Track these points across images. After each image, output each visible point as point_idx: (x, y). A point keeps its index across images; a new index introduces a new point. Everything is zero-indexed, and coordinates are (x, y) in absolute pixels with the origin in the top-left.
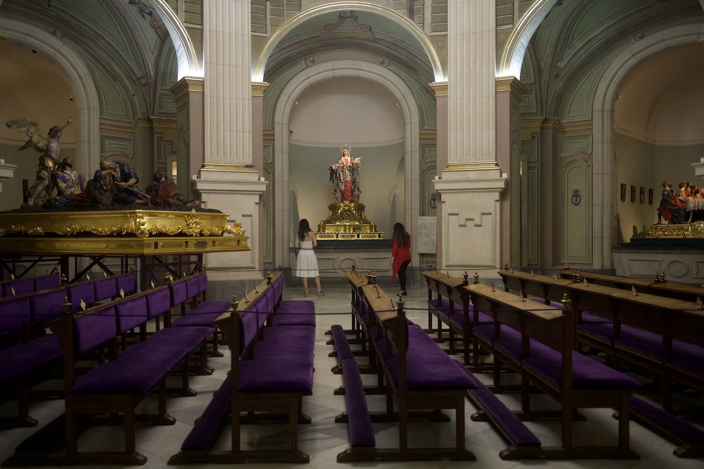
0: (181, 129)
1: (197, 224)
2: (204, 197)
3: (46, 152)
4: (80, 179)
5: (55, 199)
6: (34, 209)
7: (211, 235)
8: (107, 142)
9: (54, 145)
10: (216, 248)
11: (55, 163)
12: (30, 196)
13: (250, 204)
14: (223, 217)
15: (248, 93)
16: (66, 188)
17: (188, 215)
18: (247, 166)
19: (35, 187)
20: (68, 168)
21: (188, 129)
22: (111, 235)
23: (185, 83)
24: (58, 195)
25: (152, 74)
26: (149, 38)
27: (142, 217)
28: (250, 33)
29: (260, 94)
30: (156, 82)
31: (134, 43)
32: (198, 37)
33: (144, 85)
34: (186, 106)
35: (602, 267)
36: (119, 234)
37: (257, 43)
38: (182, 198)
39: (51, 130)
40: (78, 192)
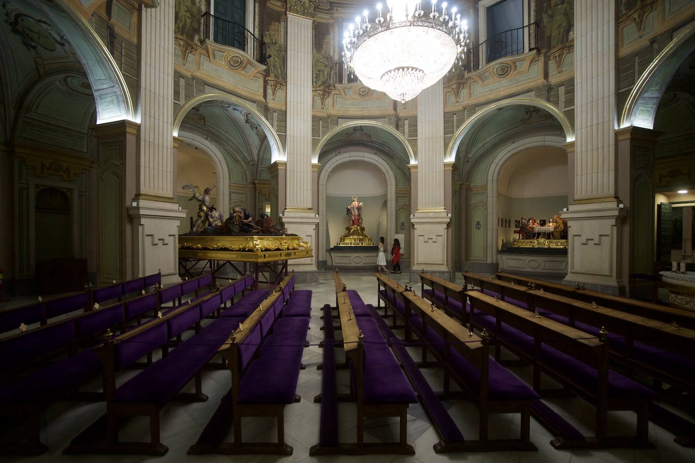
0: (273, 188)
1: (285, 243)
2: (286, 226)
3: (203, 202)
4: (221, 217)
5: (207, 228)
6: (197, 234)
7: (293, 249)
8: (233, 195)
9: (207, 198)
10: (295, 257)
11: (207, 208)
12: (194, 226)
13: (311, 230)
14: (298, 239)
15: (310, 169)
16: (213, 221)
17: (281, 238)
18: (309, 209)
19: (197, 221)
20: (214, 210)
21: (278, 189)
22: (239, 250)
23: (276, 164)
24: (208, 226)
25: (256, 159)
26: (255, 140)
27: (256, 240)
28: (311, 137)
29: (316, 170)
30: (258, 163)
31: (247, 143)
32: (283, 139)
33: (252, 165)
34: (277, 176)
35: (492, 262)
36: (244, 250)
37: (315, 143)
38: (277, 227)
39: (205, 190)
40: (220, 224)
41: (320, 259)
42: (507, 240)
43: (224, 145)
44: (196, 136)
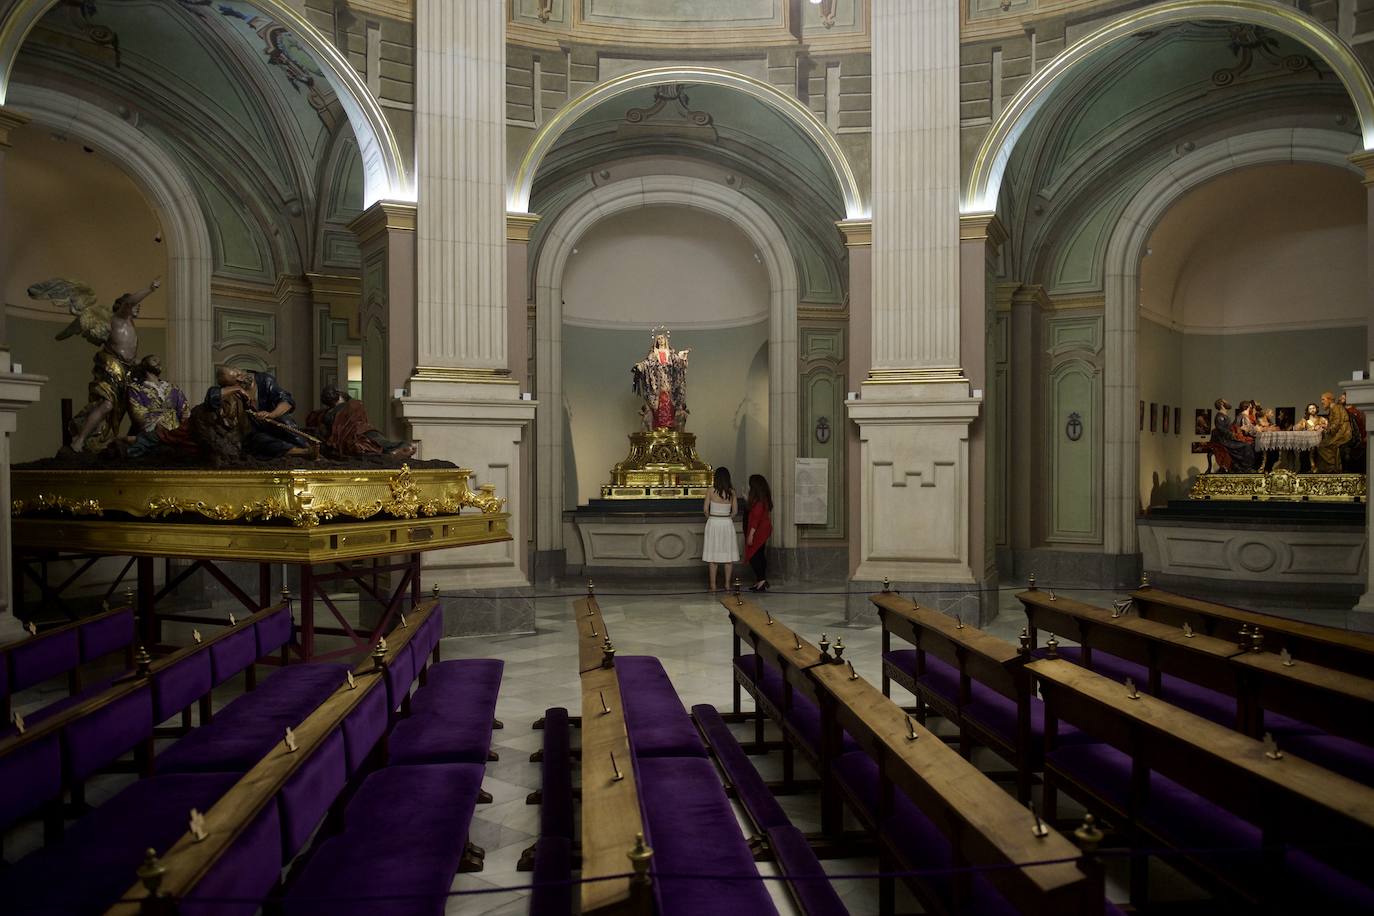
0: (371, 300)
1: (413, 494)
2: (417, 432)
3: (108, 346)
4: (177, 400)
5: (124, 441)
7: (440, 514)
8: (226, 320)
9: (125, 331)
10: (448, 540)
11: (126, 367)
12: (77, 431)
13: (505, 445)
14: (459, 478)
15: (500, 234)
16: (148, 415)
17: (395, 477)
18: (498, 372)
19: (86, 414)
20: (152, 376)
21: (386, 301)
22: (241, 521)
23: (378, 210)
24: (131, 433)
25: (311, 195)
26: (305, 127)
27: (304, 485)
28: (505, 121)
29: (523, 235)
30: (317, 210)
31: (277, 137)
32: (404, 126)
33: (297, 215)
34: (382, 256)
35: (1121, 550)
36: (257, 520)
37: (517, 140)
38: (380, 439)
39: (118, 301)
40: (172, 424)
41: (543, 545)
42: (1168, 473)
43: (191, 140)
44: (84, 105)
